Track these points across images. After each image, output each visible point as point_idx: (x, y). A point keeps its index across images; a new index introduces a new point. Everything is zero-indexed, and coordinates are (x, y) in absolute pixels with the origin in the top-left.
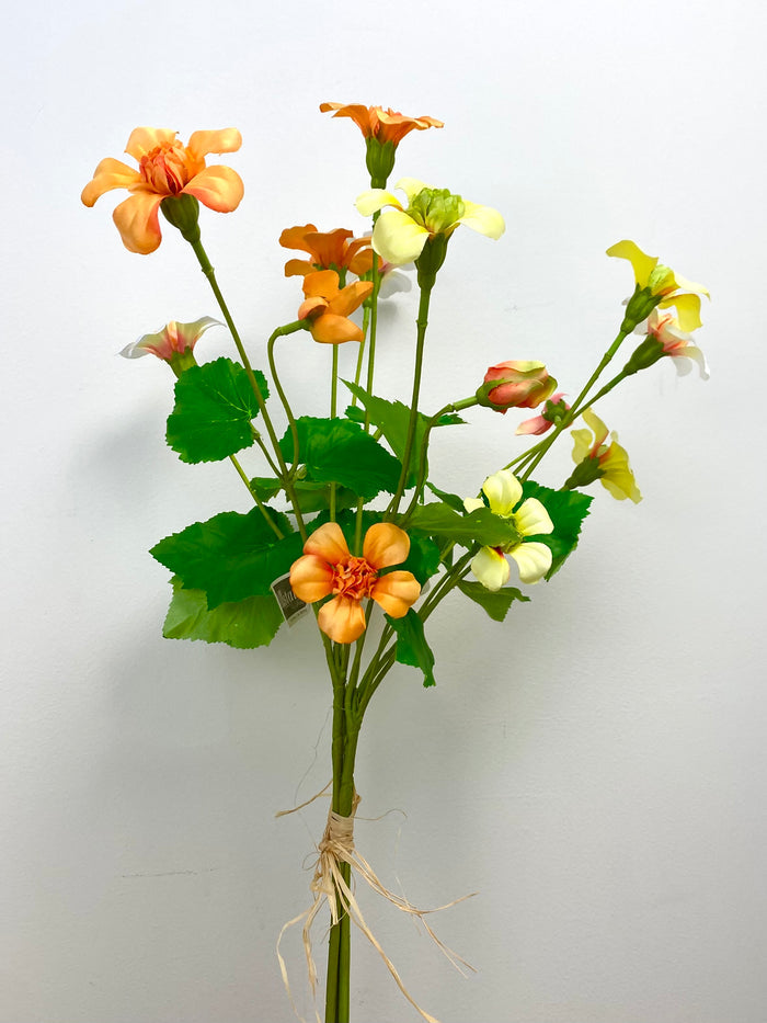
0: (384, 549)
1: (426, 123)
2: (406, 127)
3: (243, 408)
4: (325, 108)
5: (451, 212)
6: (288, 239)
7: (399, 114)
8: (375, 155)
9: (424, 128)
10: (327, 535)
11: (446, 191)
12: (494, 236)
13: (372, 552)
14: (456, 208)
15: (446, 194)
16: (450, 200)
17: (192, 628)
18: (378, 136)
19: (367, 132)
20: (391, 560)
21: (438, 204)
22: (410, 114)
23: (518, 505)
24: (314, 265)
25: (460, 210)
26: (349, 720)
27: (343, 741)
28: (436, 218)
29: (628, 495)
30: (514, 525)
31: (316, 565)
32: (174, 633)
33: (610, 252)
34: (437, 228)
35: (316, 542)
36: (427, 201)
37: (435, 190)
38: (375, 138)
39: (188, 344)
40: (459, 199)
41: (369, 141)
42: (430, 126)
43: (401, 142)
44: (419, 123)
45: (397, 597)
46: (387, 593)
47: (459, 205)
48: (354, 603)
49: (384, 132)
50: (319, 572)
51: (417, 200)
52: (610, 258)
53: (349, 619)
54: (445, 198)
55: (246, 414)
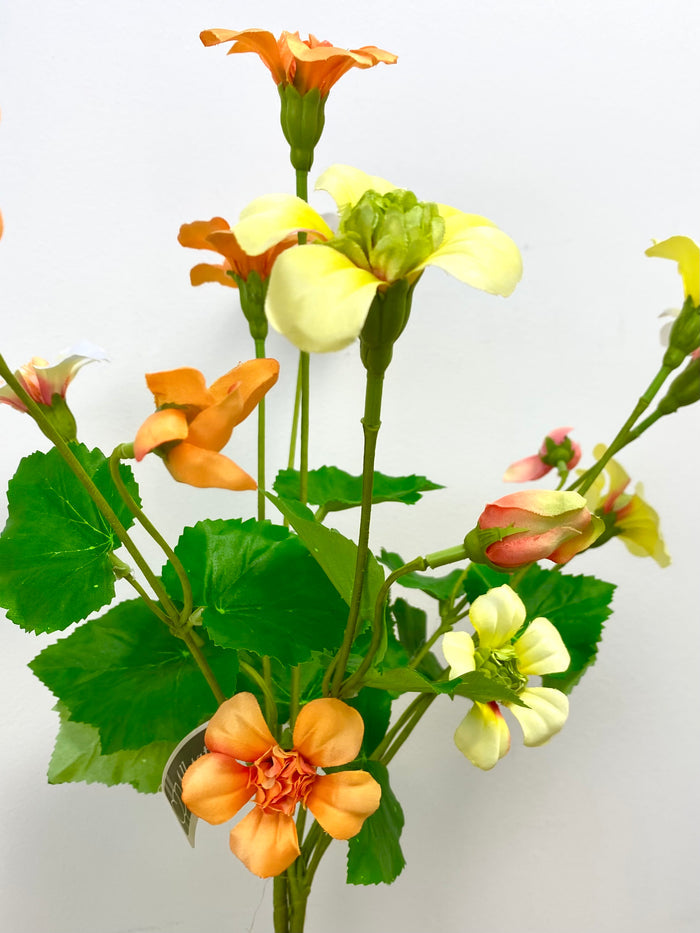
0: (324, 741)
1: (371, 57)
2: (338, 65)
3: (102, 529)
4: (208, 38)
5: (418, 242)
6: (190, 236)
7: (328, 45)
8: (293, 112)
9: (367, 66)
10: (240, 719)
11: (409, 195)
12: (504, 291)
13: (307, 742)
14: (428, 229)
15: (407, 202)
16: (416, 214)
17: (87, 768)
18: (296, 82)
19: (279, 75)
20: (334, 758)
21: (394, 227)
22: (344, 44)
23: (521, 632)
24: (229, 272)
25: (436, 232)
26: (294, 888)
27: (287, 910)
28: (391, 252)
29: (651, 553)
30: (515, 669)
31: (222, 771)
32: (62, 776)
33: (650, 253)
34: (392, 273)
35: (223, 730)
36: (371, 220)
37: (388, 195)
38: (290, 85)
39: (57, 391)
40: (432, 210)
41: (282, 89)
42: (375, 62)
43: (333, 90)
44: (356, 57)
45: (346, 811)
46: (331, 804)
47: (434, 224)
48: (281, 823)
49: (306, 74)
50: (227, 779)
51: (355, 218)
52: (649, 259)
53: (275, 842)
54: (406, 210)
55: (106, 539)
